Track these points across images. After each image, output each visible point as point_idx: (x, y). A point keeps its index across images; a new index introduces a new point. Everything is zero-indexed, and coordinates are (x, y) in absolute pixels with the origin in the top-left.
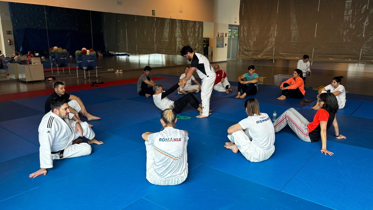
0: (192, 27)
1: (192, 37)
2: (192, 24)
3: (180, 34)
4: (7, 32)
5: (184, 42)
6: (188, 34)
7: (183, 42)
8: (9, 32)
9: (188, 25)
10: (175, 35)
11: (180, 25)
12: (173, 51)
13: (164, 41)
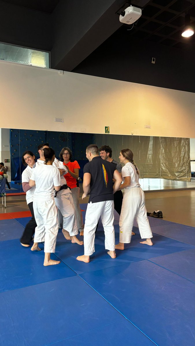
0: (177, 147)
1: (178, 158)
2: (177, 143)
3: (164, 155)
4: (5, 160)
5: (169, 163)
6: (173, 154)
7: (167, 163)
8: (7, 160)
9: (172, 145)
10: (158, 157)
11: (163, 145)
12: (157, 175)
13: (148, 163)
